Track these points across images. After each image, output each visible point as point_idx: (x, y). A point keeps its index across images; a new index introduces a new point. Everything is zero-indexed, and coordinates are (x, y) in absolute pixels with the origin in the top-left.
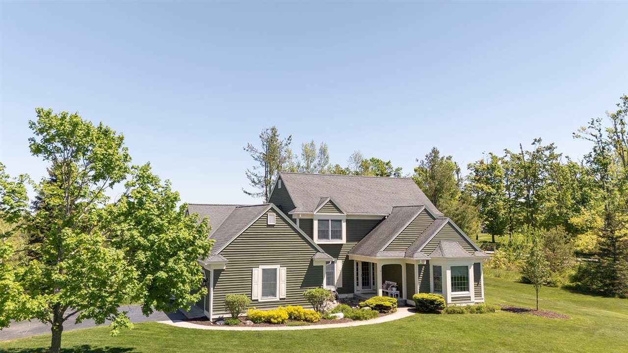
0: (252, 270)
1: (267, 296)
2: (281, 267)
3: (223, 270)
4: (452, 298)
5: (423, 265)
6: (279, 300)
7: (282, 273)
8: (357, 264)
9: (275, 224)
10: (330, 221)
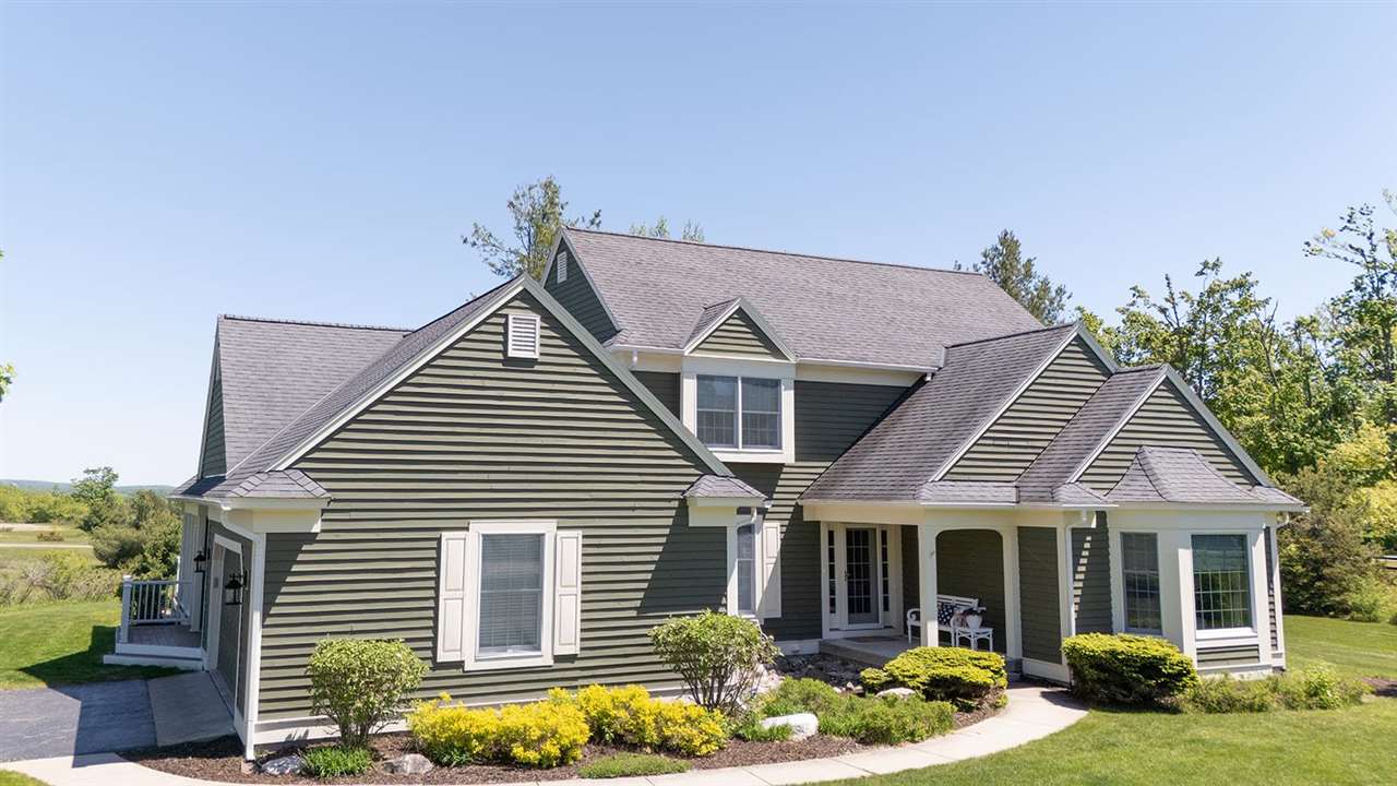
0: (439, 540)
1: (502, 644)
2: (558, 528)
3: (311, 538)
4: (1200, 652)
5: (1088, 531)
6: (550, 662)
7: (564, 552)
8: (831, 534)
9: (536, 356)
10: (740, 382)
